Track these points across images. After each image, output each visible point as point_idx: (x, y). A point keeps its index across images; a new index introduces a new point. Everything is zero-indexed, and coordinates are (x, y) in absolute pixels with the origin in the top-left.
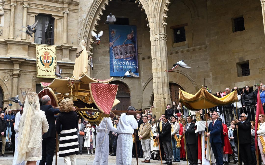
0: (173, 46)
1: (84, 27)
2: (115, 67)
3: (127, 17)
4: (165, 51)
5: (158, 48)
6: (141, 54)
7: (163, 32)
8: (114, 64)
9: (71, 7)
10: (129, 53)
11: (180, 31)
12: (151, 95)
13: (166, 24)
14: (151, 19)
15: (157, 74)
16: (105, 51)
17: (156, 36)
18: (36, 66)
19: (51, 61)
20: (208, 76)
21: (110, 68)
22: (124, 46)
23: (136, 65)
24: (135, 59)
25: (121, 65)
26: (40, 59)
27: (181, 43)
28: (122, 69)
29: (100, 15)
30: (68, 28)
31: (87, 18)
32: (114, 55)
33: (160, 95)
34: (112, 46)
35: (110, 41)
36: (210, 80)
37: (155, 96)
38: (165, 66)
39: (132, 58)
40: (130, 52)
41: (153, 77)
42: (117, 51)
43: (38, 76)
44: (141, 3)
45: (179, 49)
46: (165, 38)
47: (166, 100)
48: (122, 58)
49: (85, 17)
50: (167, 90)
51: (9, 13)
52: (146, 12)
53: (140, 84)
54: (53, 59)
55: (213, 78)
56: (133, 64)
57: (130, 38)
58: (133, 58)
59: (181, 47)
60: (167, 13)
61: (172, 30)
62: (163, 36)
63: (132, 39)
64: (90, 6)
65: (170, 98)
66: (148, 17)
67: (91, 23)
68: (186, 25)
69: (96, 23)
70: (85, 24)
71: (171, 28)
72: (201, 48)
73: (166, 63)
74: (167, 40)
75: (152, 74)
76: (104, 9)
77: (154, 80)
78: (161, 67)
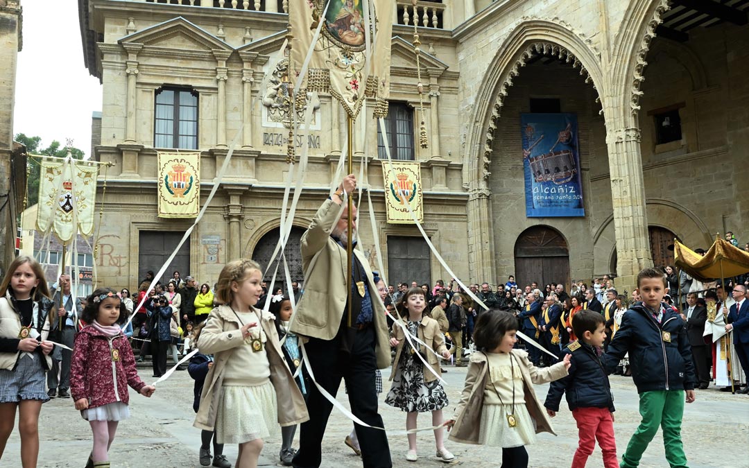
0: (654, 151)
1: (471, 122)
2: (535, 198)
3: (557, 96)
4: (639, 163)
5: (623, 158)
6: (588, 170)
7: (632, 125)
8: (534, 192)
9: (445, 83)
10: (562, 169)
11: (668, 118)
12: (611, 251)
13: (639, 108)
14: (606, 100)
15: (623, 210)
16: (515, 167)
17: (619, 134)
18: (385, 203)
19: (412, 191)
20: (732, 210)
21: (526, 200)
22: (553, 156)
23: (577, 193)
24: (575, 181)
25: (548, 195)
26: (392, 188)
27: (673, 144)
28: (550, 202)
29: (502, 97)
30: (441, 126)
31: (476, 103)
32: (533, 176)
33: (629, 252)
34: (529, 156)
35: (525, 146)
36: (737, 219)
37: (619, 255)
38: (639, 194)
39: (569, 179)
40: (566, 167)
41: (615, 216)
42: (539, 166)
43: (389, 222)
44: (586, 67)
45: (669, 157)
46: (638, 138)
47: (642, 261)
48: (549, 179)
49: (472, 101)
50: (644, 241)
51: (328, 103)
52: (597, 85)
53: (588, 230)
54: (415, 188)
55: (742, 215)
56: (571, 191)
57: (565, 139)
58: (572, 179)
59: (671, 151)
60: (641, 85)
61: (651, 118)
62: (632, 133)
63: (567, 141)
64: (481, 78)
65: (651, 258)
66: (600, 96)
67: (485, 114)
68: (683, 105)
69: (495, 113)
70: (472, 115)
71: (649, 113)
72: (716, 153)
73: (642, 189)
74: (642, 141)
75: (613, 210)
76: (510, 83)
77: (617, 223)
78: (631, 197)
